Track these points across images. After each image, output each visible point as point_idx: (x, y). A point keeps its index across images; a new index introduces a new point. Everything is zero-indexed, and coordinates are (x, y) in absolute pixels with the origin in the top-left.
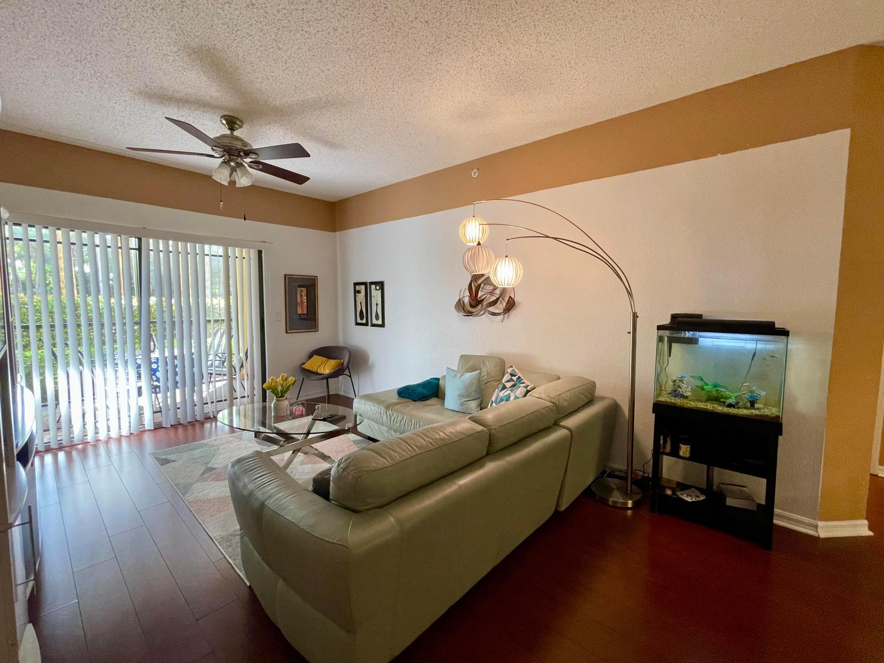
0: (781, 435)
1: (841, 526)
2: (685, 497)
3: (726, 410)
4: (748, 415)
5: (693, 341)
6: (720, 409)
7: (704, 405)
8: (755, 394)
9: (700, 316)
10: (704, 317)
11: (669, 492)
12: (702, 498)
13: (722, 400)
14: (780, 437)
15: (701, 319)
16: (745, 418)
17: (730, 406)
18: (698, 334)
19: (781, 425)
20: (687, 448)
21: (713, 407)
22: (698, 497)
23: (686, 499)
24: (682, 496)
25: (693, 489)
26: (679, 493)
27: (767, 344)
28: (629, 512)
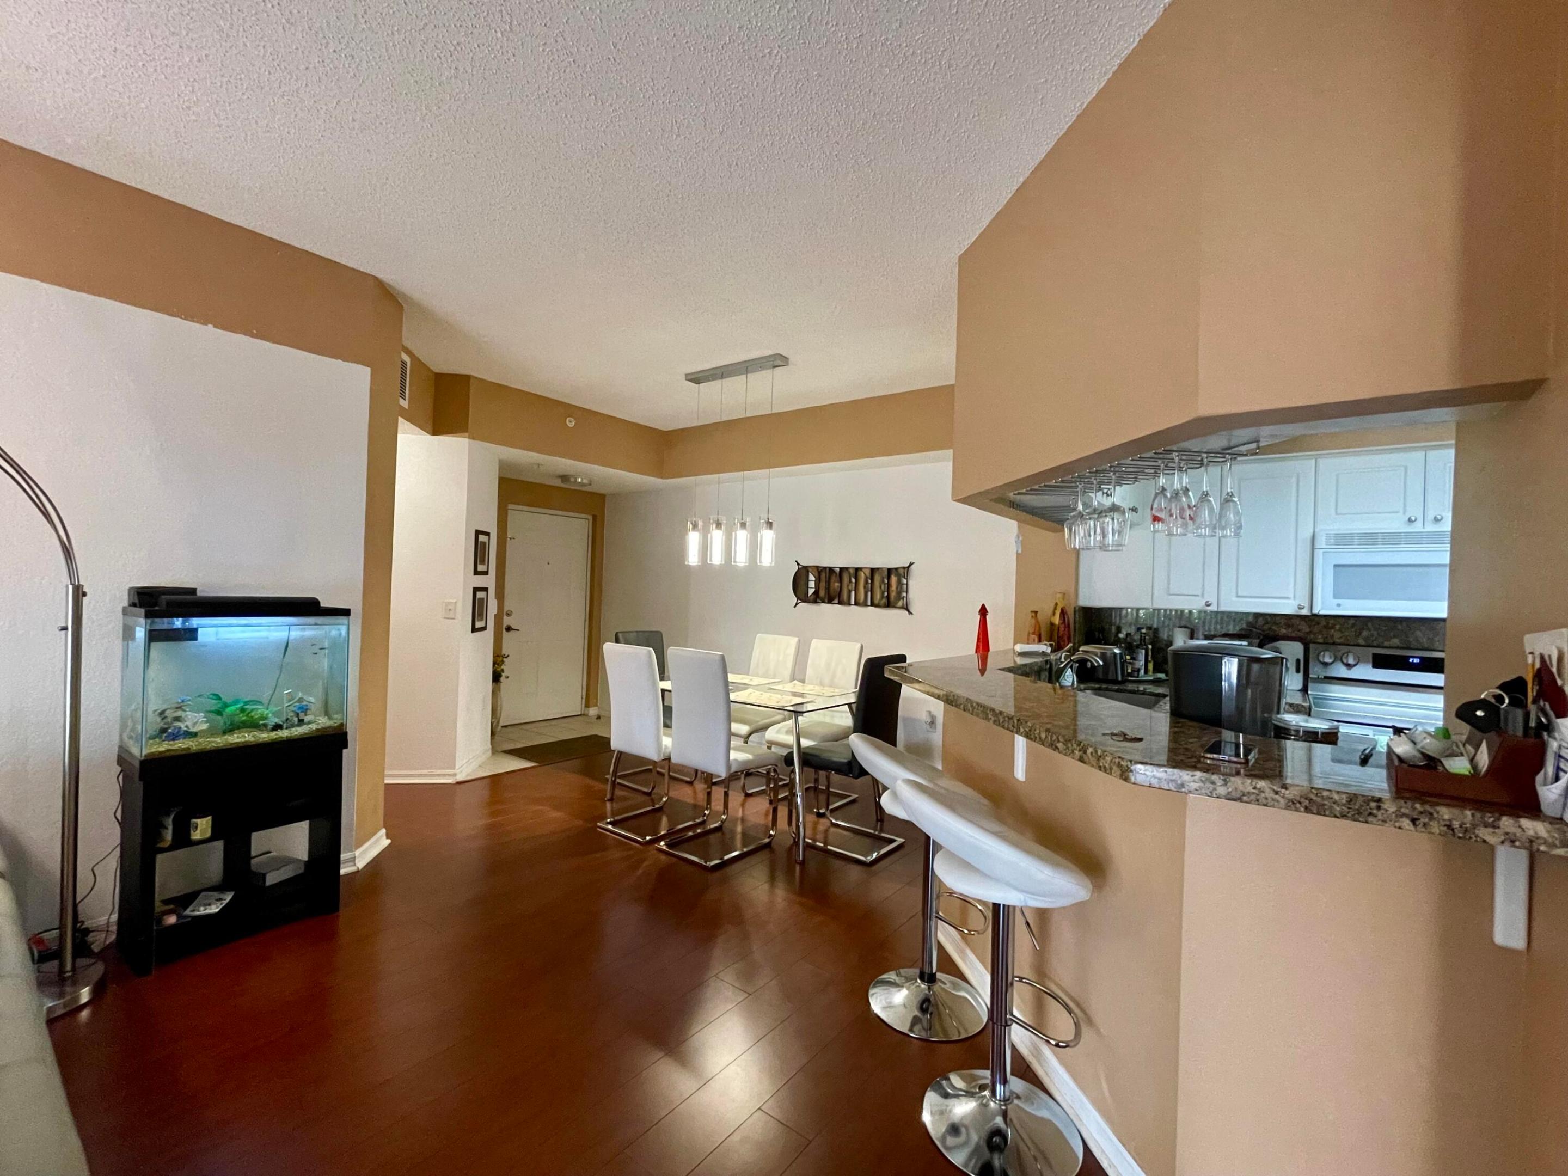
0: (346, 747)
1: (367, 849)
2: (203, 911)
3: (274, 735)
4: (306, 734)
5: (191, 634)
6: (265, 736)
7: (238, 737)
8: (305, 703)
9: (193, 591)
10: (199, 594)
11: (172, 920)
12: (228, 897)
13: (261, 722)
14: (345, 751)
15: (191, 597)
16: (306, 738)
17: (277, 727)
18: (195, 622)
19: (346, 733)
20: (207, 822)
21: (253, 736)
22: (221, 899)
23: (208, 911)
24: (197, 913)
25: (203, 893)
26: (188, 912)
27: (304, 630)
28: (85, 1014)
